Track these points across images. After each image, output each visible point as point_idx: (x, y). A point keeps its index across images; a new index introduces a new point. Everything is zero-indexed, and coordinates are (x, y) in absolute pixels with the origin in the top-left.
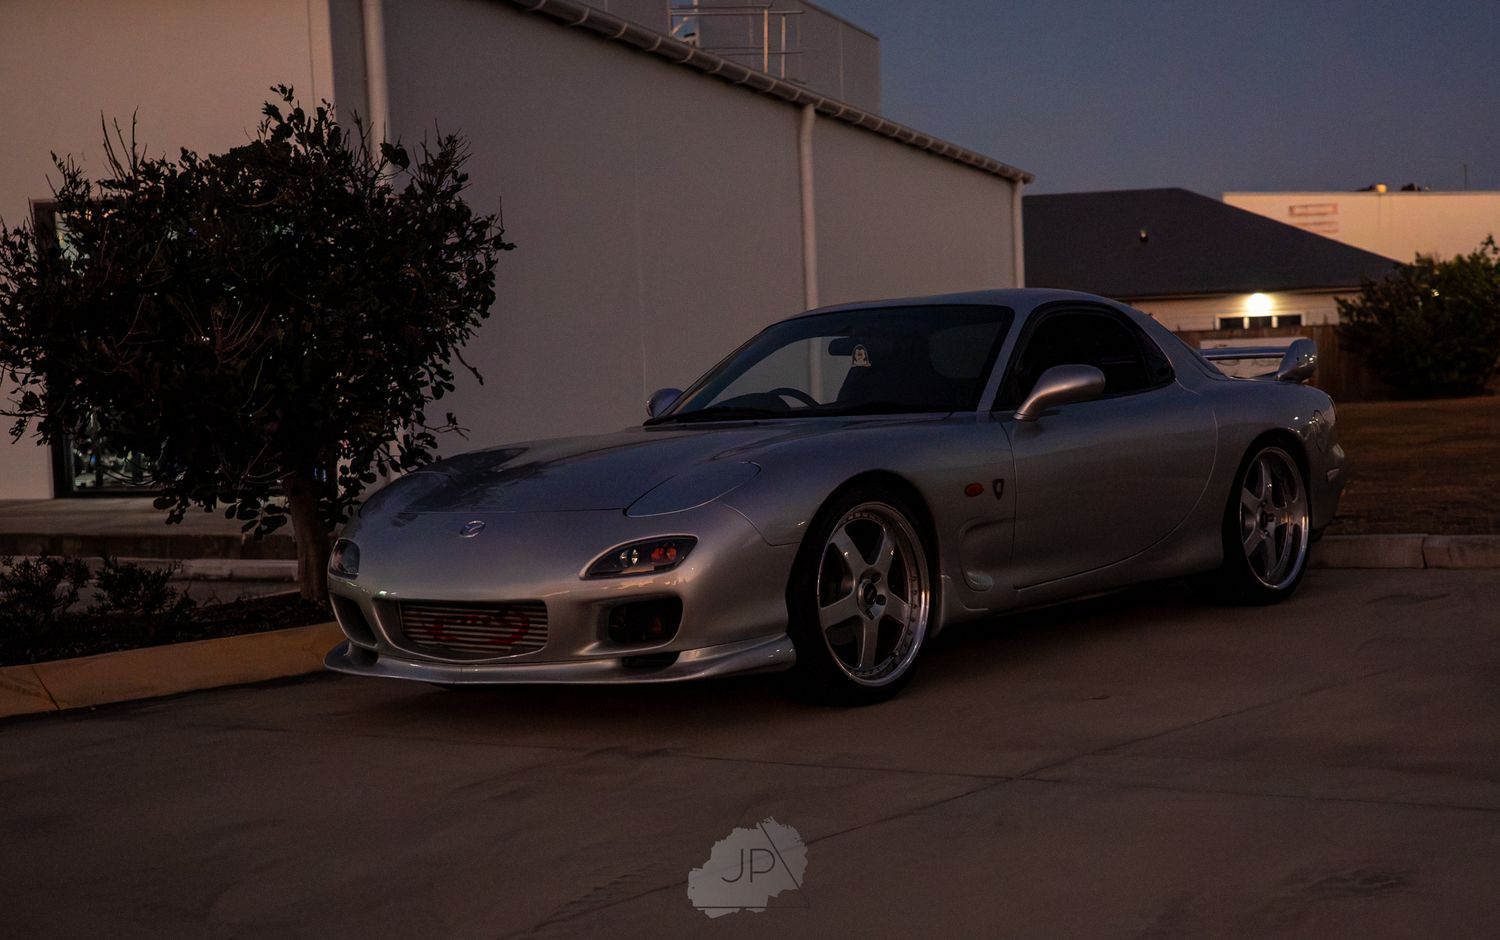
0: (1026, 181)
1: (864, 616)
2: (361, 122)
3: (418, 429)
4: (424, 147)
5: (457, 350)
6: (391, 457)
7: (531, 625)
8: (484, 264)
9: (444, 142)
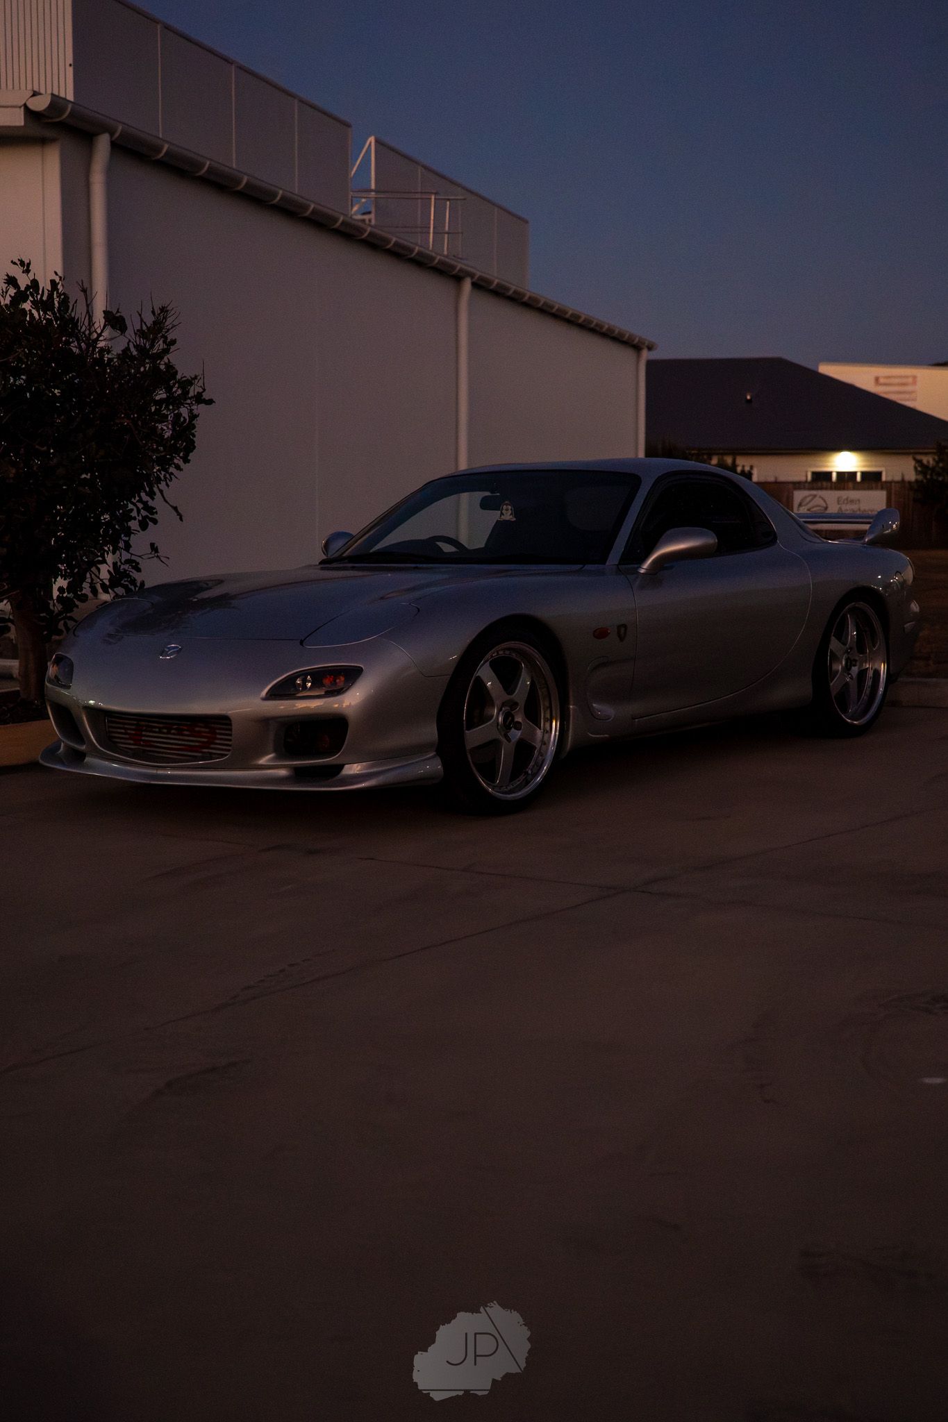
0: (650, 348)
1: (504, 740)
2: (86, 291)
3: (126, 556)
4: (140, 315)
5: (161, 492)
6: (101, 580)
7: (218, 736)
8: (187, 418)
9: (157, 311)
